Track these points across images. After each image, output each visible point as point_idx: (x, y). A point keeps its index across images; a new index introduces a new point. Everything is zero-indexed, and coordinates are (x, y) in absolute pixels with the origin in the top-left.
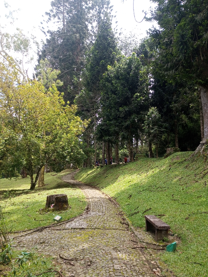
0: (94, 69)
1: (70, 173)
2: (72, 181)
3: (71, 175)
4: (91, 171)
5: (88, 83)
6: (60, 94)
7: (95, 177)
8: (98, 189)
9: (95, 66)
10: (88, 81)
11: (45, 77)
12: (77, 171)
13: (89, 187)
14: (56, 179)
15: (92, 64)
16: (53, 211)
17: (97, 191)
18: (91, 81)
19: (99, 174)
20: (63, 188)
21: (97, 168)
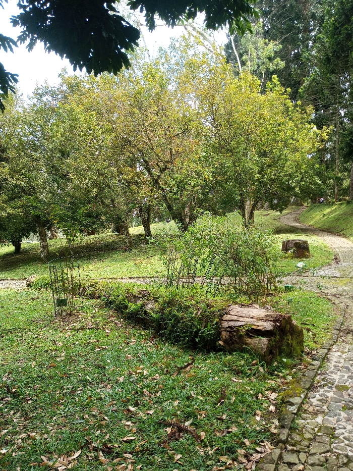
0: (340, 32)
1: (290, 211)
2: (297, 225)
3: (294, 216)
4: (328, 210)
5: (328, 60)
6: (286, 91)
7: (337, 219)
8: (344, 236)
9: (342, 25)
10: (328, 56)
11: (254, 55)
12: (303, 210)
13: (329, 233)
14: (270, 221)
15: (336, 22)
16: (292, 258)
17: (344, 240)
18: (333, 55)
19: (345, 214)
20: (289, 233)
21: (341, 204)
